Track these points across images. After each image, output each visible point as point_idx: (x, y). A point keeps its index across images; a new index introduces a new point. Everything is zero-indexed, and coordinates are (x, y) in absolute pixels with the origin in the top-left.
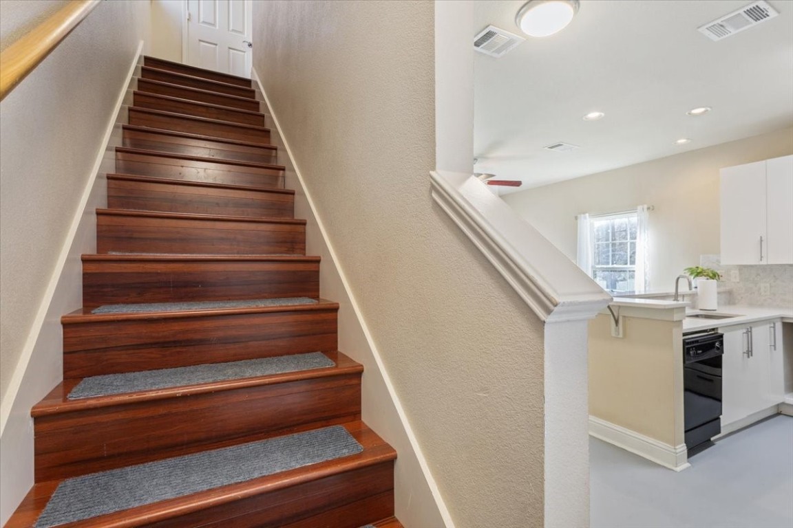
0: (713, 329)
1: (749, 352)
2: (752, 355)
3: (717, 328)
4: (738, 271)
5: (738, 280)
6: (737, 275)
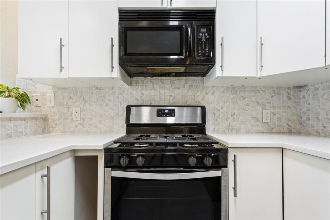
4: (53, 94)
5: (52, 105)
6: (52, 99)
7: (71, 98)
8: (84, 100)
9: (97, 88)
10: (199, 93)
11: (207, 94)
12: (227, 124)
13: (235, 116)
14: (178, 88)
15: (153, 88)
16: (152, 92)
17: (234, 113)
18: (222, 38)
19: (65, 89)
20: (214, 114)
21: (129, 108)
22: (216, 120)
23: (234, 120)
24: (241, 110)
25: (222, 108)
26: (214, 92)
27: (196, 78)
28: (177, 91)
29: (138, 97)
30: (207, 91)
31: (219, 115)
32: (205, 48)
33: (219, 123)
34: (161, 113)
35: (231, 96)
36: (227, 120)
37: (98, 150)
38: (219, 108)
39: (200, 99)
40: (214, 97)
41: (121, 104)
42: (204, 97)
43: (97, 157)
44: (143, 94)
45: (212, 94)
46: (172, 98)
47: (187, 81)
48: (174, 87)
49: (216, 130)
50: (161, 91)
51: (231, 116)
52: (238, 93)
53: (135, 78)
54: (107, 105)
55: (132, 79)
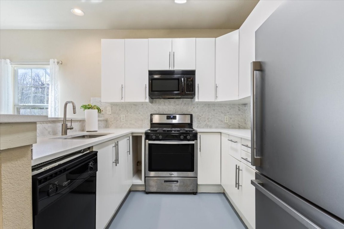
0: (89, 148)
1: (117, 161)
2: (118, 163)
3: (92, 147)
4: (110, 108)
5: (110, 113)
6: (110, 110)
7: (120, 110)
8: (127, 111)
9: (134, 105)
10: (189, 107)
11: (194, 108)
12: (205, 123)
13: (209, 119)
14: (178, 105)
15: (165, 105)
16: (164, 107)
17: (209, 118)
18: (198, 84)
19: (117, 105)
20: (198, 118)
21: (152, 115)
22: (199, 121)
23: (209, 121)
24: (213, 116)
25: (202, 115)
26: (198, 107)
27: (188, 99)
28: (177, 106)
29: (156, 109)
30: (194, 106)
31: (201, 119)
32: (190, 88)
33: (200, 123)
34: (169, 118)
35: (207, 109)
36: (205, 121)
37: (142, 133)
38: (200, 115)
39: (190, 110)
40: (198, 109)
41: (147, 113)
42: (192, 109)
43: (142, 136)
44: (159, 108)
45: (197, 108)
46: (175, 110)
47: (183, 101)
48: (176, 104)
49: (199, 127)
50: (169, 107)
51: (207, 119)
52: (211, 107)
53: (155, 100)
54: (139, 113)
55: (153, 100)
